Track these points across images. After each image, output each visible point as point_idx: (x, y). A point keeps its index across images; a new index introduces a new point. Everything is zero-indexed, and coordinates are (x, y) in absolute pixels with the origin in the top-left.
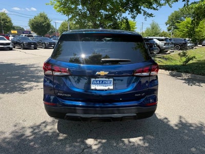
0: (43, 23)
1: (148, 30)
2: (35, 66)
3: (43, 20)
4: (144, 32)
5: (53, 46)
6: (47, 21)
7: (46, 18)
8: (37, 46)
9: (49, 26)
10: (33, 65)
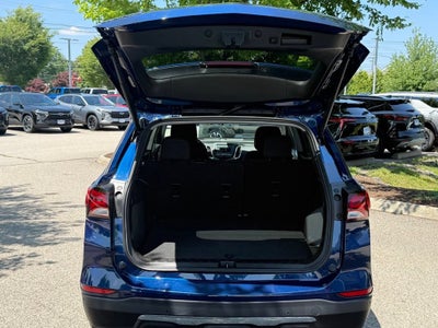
0: (25, 41)
1: (396, 61)
2: (15, 194)
3: (24, 31)
4: (384, 70)
5: (61, 122)
6: (41, 38)
7: (35, 26)
8: (7, 123)
9: (44, 51)
10: (8, 190)
